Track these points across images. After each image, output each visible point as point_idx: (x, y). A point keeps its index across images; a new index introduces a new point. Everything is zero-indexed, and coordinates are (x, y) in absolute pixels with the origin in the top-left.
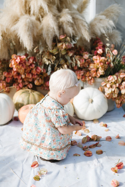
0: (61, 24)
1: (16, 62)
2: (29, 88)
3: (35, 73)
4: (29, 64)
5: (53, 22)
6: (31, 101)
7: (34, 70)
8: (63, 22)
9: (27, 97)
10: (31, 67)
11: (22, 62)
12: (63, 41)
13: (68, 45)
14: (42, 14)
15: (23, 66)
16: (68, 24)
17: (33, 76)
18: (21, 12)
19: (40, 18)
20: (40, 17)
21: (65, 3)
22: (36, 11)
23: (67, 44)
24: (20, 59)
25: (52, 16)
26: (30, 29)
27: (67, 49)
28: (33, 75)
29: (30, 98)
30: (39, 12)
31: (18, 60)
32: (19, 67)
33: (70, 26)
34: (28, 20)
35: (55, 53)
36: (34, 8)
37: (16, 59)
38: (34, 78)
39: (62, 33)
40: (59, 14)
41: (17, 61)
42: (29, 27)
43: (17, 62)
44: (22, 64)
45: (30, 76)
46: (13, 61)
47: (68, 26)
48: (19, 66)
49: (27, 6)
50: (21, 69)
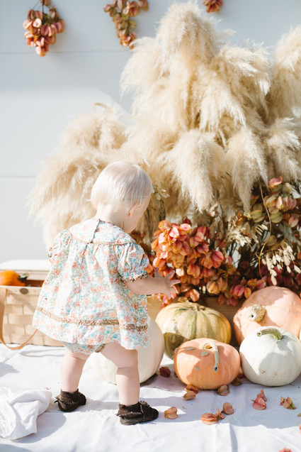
0: (270, 152)
1: (168, 238)
2: (191, 301)
3: (208, 266)
4: (196, 244)
5: (254, 147)
6: (202, 330)
7: (208, 258)
8: (275, 147)
9: (190, 322)
10: (201, 251)
11: (182, 240)
12: (276, 193)
13: (289, 202)
14: (227, 129)
15: (184, 247)
16: (287, 154)
17: (205, 271)
18: (179, 124)
19: (221, 138)
20: (222, 135)
21: (277, 106)
22: (212, 123)
23: (286, 199)
24: (179, 230)
25: (250, 133)
26: (205, 161)
27: (284, 211)
28: (202, 269)
29: (199, 325)
30: (219, 125)
31: (175, 234)
32: (175, 251)
33: (290, 158)
34: (201, 141)
35: (256, 219)
36: (210, 115)
37: (170, 232)
38: (205, 276)
39: (272, 173)
40: (266, 130)
41: (171, 235)
42: (203, 156)
43: (172, 238)
44: (182, 242)
45: (196, 272)
46: (162, 234)
47: (287, 157)
48: (176, 247)
49: (192, 109)
50: (178, 254)
